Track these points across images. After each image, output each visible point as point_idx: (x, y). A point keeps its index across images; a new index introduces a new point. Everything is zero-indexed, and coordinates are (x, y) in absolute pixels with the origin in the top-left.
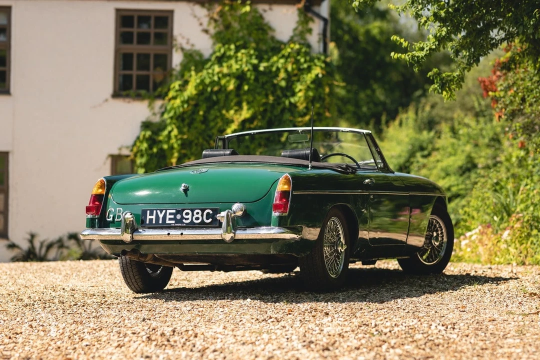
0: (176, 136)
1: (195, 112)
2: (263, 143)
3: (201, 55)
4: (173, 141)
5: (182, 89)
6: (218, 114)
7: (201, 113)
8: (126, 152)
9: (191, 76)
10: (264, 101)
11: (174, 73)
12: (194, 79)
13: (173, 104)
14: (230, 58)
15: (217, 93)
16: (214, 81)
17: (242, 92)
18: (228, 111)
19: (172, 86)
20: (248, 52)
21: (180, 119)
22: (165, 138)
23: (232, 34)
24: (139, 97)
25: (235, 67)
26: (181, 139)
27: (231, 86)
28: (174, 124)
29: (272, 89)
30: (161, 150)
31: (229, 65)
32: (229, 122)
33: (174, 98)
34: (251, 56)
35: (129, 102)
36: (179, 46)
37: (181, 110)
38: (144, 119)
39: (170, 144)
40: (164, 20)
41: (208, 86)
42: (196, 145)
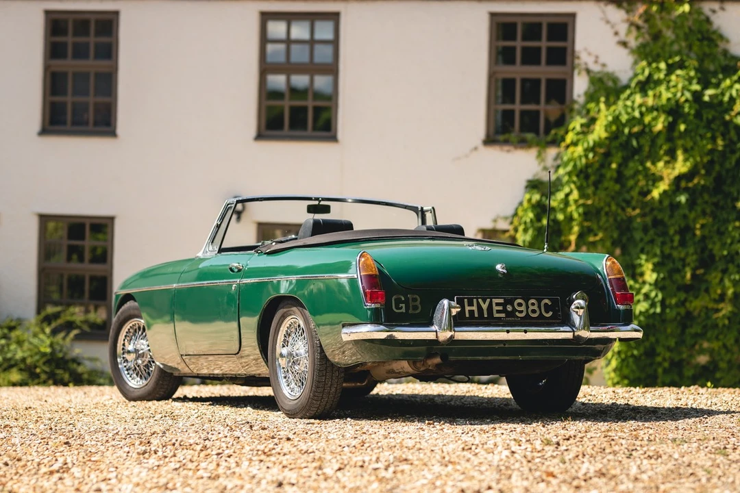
0: (576, 201)
1: (604, 164)
2: (708, 211)
3: (615, 80)
4: (572, 208)
5: (585, 129)
6: (640, 168)
7: (614, 166)
8: (503, 225)
9: (599, 111)
10: (709, 147)
11: (576, 107)
12: (604, 117)
13: (573, 153)
14: (658, 83)
15: (638, 136)
16: (634, 118)
17: (676, 134)
18: (654, 163)
19: (571, 126)
20: (688, 74)
21: (582, 176)
22: (560, 203)
23: (663, 48)
24: (523, 144)
25: (666, 95)
26: (584, 205)
27: (659, 126)
28: (574, 183)
29: (722, 128)
30: (556, 221)
31: (658, 94)
32: (657, 179)
33: (575, 144)
34: (690, 80)
35: (508, 151)
36: (583, 66)
37: (584, 161)
38: (530, 177)
39: (568, 214)
40: (562, 28)
41: (624, 125)
42: (607, 214)
